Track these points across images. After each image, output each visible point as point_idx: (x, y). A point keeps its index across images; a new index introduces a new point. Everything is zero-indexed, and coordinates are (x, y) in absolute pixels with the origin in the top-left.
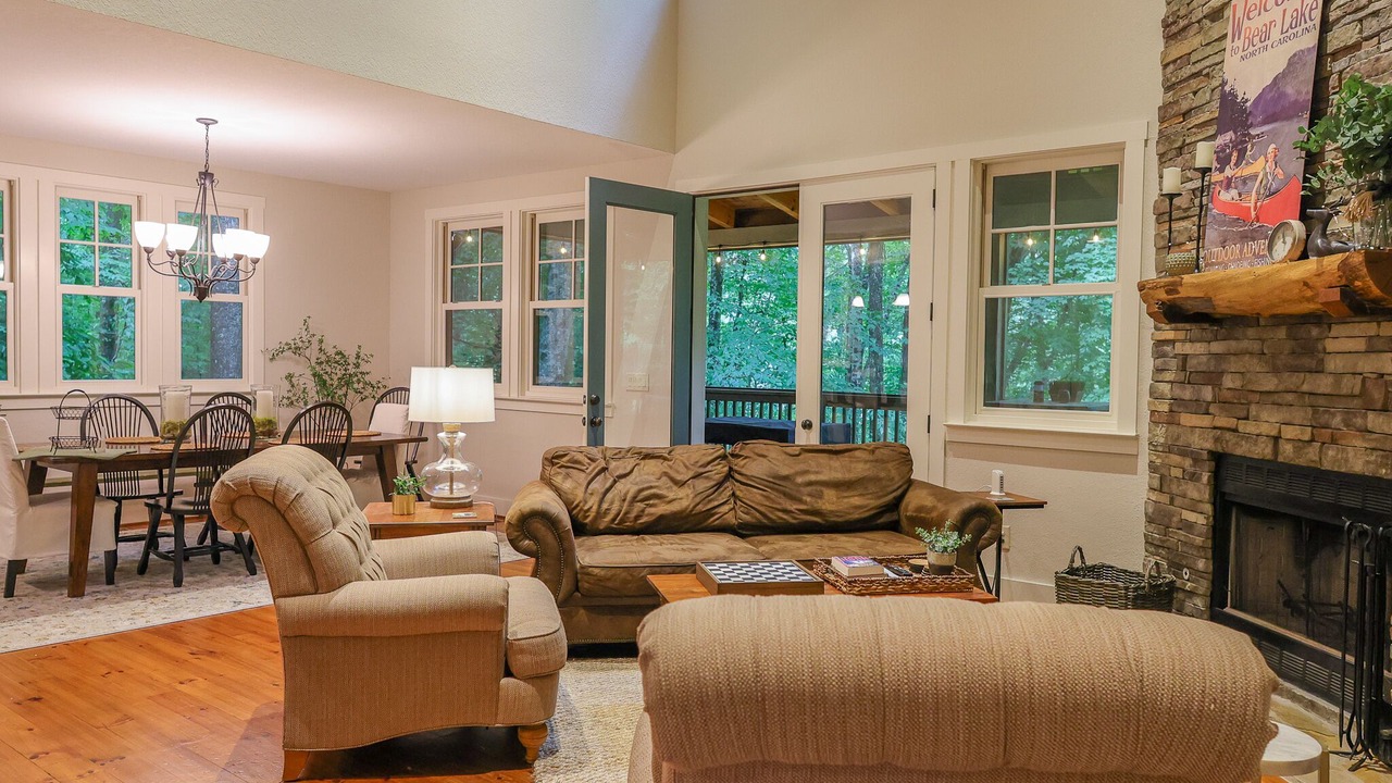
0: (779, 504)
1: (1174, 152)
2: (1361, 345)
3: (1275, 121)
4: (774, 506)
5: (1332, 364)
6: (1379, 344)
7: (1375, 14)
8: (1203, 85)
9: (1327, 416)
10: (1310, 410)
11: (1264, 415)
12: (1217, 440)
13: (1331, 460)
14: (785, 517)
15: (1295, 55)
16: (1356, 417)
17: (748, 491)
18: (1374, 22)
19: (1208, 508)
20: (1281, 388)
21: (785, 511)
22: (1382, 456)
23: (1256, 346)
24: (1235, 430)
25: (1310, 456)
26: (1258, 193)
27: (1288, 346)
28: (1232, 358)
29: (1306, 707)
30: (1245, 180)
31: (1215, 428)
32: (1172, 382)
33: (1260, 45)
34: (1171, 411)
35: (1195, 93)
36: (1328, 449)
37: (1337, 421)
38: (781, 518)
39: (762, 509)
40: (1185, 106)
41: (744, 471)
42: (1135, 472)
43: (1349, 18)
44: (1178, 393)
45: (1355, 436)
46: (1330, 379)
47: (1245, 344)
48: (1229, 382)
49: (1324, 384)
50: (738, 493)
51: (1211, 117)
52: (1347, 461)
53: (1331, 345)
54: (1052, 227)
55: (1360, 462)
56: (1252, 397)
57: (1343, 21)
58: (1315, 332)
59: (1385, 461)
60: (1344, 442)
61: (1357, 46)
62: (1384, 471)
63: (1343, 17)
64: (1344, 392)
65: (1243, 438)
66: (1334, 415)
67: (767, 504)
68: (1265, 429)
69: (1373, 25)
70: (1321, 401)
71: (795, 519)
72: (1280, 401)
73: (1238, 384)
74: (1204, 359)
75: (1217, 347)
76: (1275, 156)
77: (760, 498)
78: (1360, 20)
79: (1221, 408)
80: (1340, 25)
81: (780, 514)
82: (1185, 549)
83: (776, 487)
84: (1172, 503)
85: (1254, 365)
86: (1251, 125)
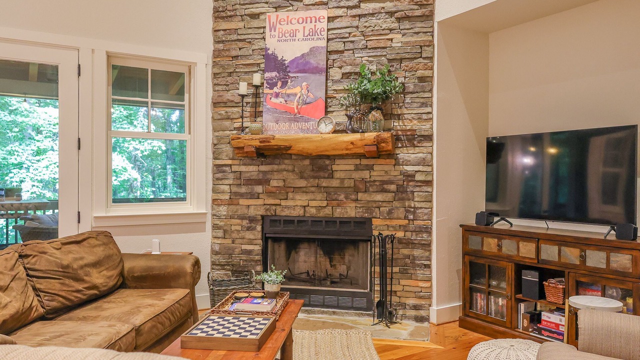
0: (73, 287)
1: (227, 74)
2: (352, 167)
3: (306, 73)
4: (70, 289)
5: (337, 175)
6: (361, 167)
7: (352, 42)
8: (246, 46)
9: (336, 196)
10: (325, 194)
11: (298, 197)
12: (267, 210)
13: (339, 213)
14: (79, 295)
15: (314, 47)
16: (352, 195)
17: (47, 282)
18: (351, 45)
19: (260, 242)
20: (309, 185)
21: (78, 291)
22: (366, 209)
23: (290, 168)
24: (280, 205)
25: (328, 211)
26: (298, 102)
27: (310, 167)
28: (275, 173)
29: (330, 315)
30: (288, 95)
31: (265, 205)
32: (230, 185)
33: (289, 38)
34: (230, 198)
35: (240, 49)
36: (336, 209)
37: (342, 197)
38: (77, 297)
39: (63, 294)
40: (234, 53)
41: (36, 267)
42: (204, 231)
43: (338, 40)
44: (235, 189)
45: (350, 203)
46: (338, 181)
47: (283, 167)
48: (274, 183)
49: (335, 183)
50: (38, 286)
51: (254, 62)
52: (347, 212)
53: (335, 167)
54: (149, 100)
55: (354, 213)
56: (288, 190)
57: (335, 40)
58: (327, 162)
59: (367, 211)
60: (345, 205)
61: (342, 52)
62: (367, 215)
63: (336, 38)
64: (346, 186)
65: (285, 208)
66: (340, 195)
67: (65, 289)
68: (299, 203)
69: (351, 46)
70: (332, 190)
71: (85, 295)
72: (307, 191)
73: (281, 184)
74: (256, 173)
75: (263, 168)
76: (307, 88)
77: (59, 285)
78: (344, 42)
79: (267, 196)
80: (333, 41)
81: (75, 294)
82: (245, 263)
83: (66, 274)
84: (233, 242)
85: (291, 176)
86: (289, 72)
